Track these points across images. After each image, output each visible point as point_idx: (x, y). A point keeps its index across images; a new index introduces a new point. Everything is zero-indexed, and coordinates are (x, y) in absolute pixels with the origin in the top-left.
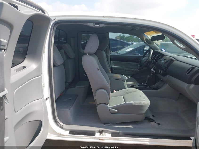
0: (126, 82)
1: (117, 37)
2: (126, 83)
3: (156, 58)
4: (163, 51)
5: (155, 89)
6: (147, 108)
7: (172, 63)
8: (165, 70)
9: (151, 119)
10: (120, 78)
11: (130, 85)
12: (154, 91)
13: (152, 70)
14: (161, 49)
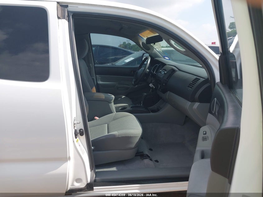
0: (113, 103)
1: (120, 46)
2: (113, 106)
3: (156, 69)
4: (166, 60)
5: (153, 111)
6: (137, 140)
7: (173, 74)
8: (164, 84)
9: (144, 155)
10: (104, 98)
11: (120, 108)
12: (151, 114)
13: (151, 85)
14: (164, 57)
